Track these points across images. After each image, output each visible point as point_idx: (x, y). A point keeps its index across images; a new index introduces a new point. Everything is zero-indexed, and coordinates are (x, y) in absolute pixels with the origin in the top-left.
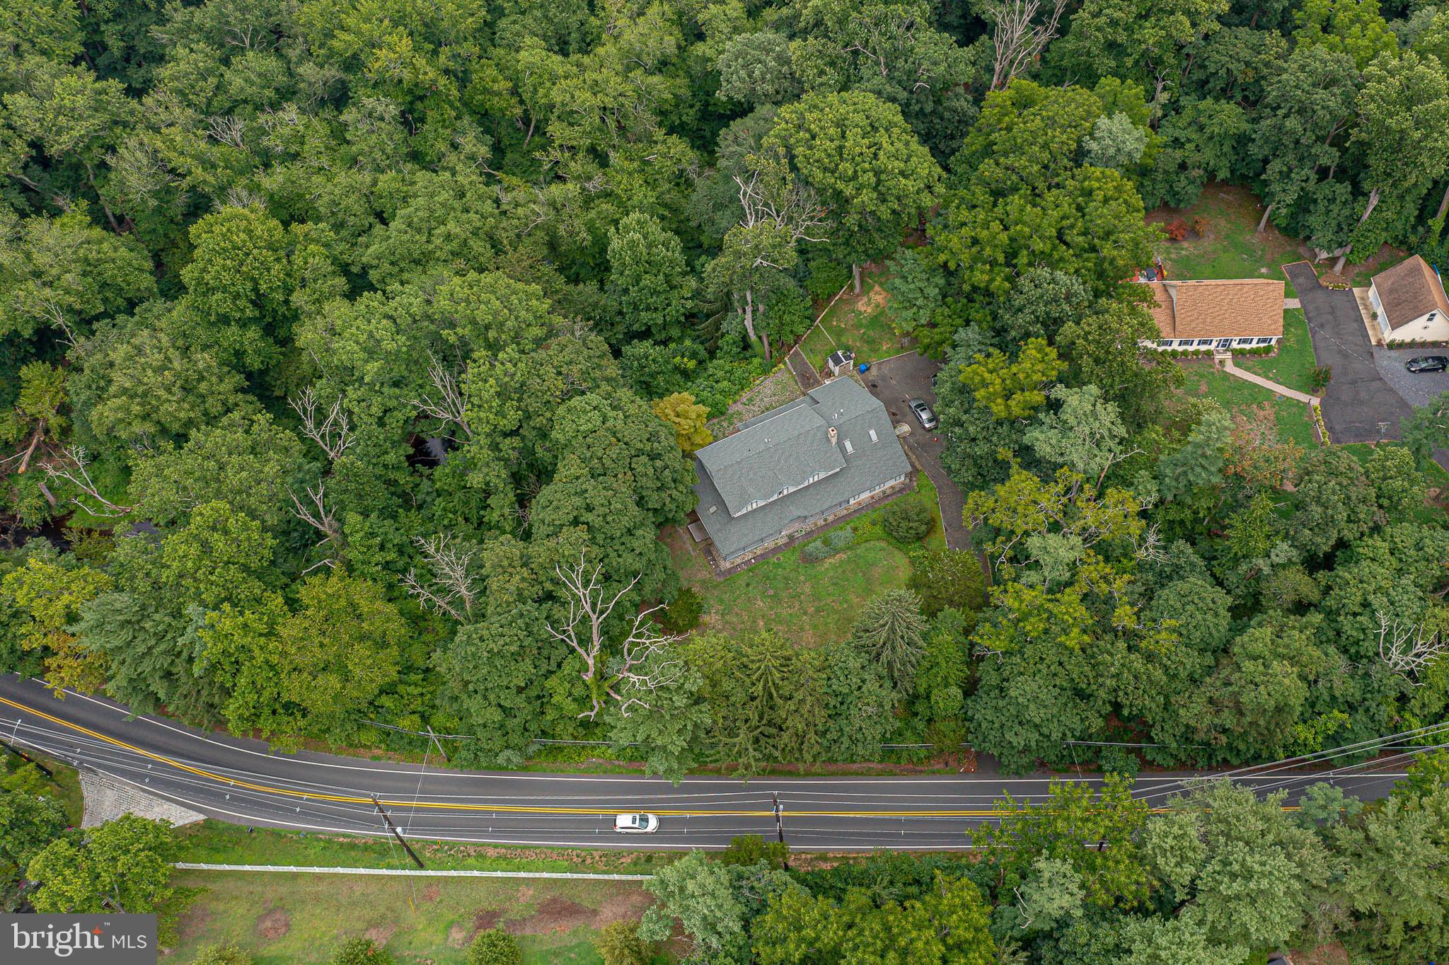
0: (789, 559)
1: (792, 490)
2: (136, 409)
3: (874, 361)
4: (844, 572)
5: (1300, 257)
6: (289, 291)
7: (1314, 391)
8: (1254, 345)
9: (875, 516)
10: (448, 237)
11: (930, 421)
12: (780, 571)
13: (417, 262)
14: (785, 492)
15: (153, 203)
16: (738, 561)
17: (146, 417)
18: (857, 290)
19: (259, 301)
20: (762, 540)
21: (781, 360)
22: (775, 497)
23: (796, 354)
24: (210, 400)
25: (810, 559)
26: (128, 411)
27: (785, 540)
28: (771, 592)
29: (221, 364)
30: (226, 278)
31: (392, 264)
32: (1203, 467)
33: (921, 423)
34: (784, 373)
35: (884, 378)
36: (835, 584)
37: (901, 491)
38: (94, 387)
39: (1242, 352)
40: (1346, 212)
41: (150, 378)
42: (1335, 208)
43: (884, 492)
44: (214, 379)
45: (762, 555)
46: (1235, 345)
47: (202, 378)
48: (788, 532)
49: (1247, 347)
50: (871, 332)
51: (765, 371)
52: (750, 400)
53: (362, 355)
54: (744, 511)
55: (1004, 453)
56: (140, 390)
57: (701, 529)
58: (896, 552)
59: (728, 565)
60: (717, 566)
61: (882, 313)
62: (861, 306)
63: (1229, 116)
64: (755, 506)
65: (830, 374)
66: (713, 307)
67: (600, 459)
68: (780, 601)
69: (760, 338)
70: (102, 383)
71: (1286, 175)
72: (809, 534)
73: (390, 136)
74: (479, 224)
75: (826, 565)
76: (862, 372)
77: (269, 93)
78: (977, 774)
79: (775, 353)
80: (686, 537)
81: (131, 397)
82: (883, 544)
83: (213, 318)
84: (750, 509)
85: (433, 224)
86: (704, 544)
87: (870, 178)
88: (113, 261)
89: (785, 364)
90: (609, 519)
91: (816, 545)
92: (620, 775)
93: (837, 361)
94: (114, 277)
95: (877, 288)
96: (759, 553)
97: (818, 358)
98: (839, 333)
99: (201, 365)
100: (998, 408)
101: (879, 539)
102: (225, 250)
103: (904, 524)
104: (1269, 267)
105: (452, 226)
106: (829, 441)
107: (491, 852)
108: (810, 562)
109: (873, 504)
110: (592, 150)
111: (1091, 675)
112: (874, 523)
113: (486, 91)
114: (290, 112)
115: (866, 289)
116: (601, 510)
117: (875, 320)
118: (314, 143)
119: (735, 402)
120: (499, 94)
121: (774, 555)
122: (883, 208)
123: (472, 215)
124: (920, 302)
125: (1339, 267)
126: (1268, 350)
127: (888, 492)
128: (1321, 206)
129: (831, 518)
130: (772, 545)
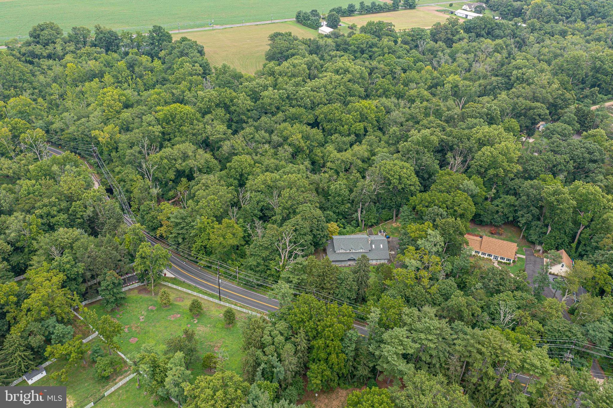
1: (354, 251)
3: (391, 237)
5: (530, 247)
8: (505, 261)
14: (352, 251)
15: (227, 155)
18: (394, 221)
19: (241, 175)
23: (371, 230)
35: (392, 241)
39: (501, 262)
46: (499, 259)
49: (503, 261)
50: (393, 231)
54: (339, 252)
57: (326, 255)
62: (393, 225)
63: (511, 199)
64: (342, 251)
65: (377, 234)
69: (362, 221)
73: (288, 155)
76: (387, 238)
77: (264, 141)
79: (365, 228)
80: (322, 257)
93: (380, 232)
98: (385, 229)
106: (368, 242)
107: (239, 305)
110: (336, 170)
113: (316, 155)
115: (397, 222)
116: (300, 226)
117: (396, 229)
118: (269, 153)
120: (319, 157)
122: (399, 186)
125: (541, 252)
126: (509, 264)
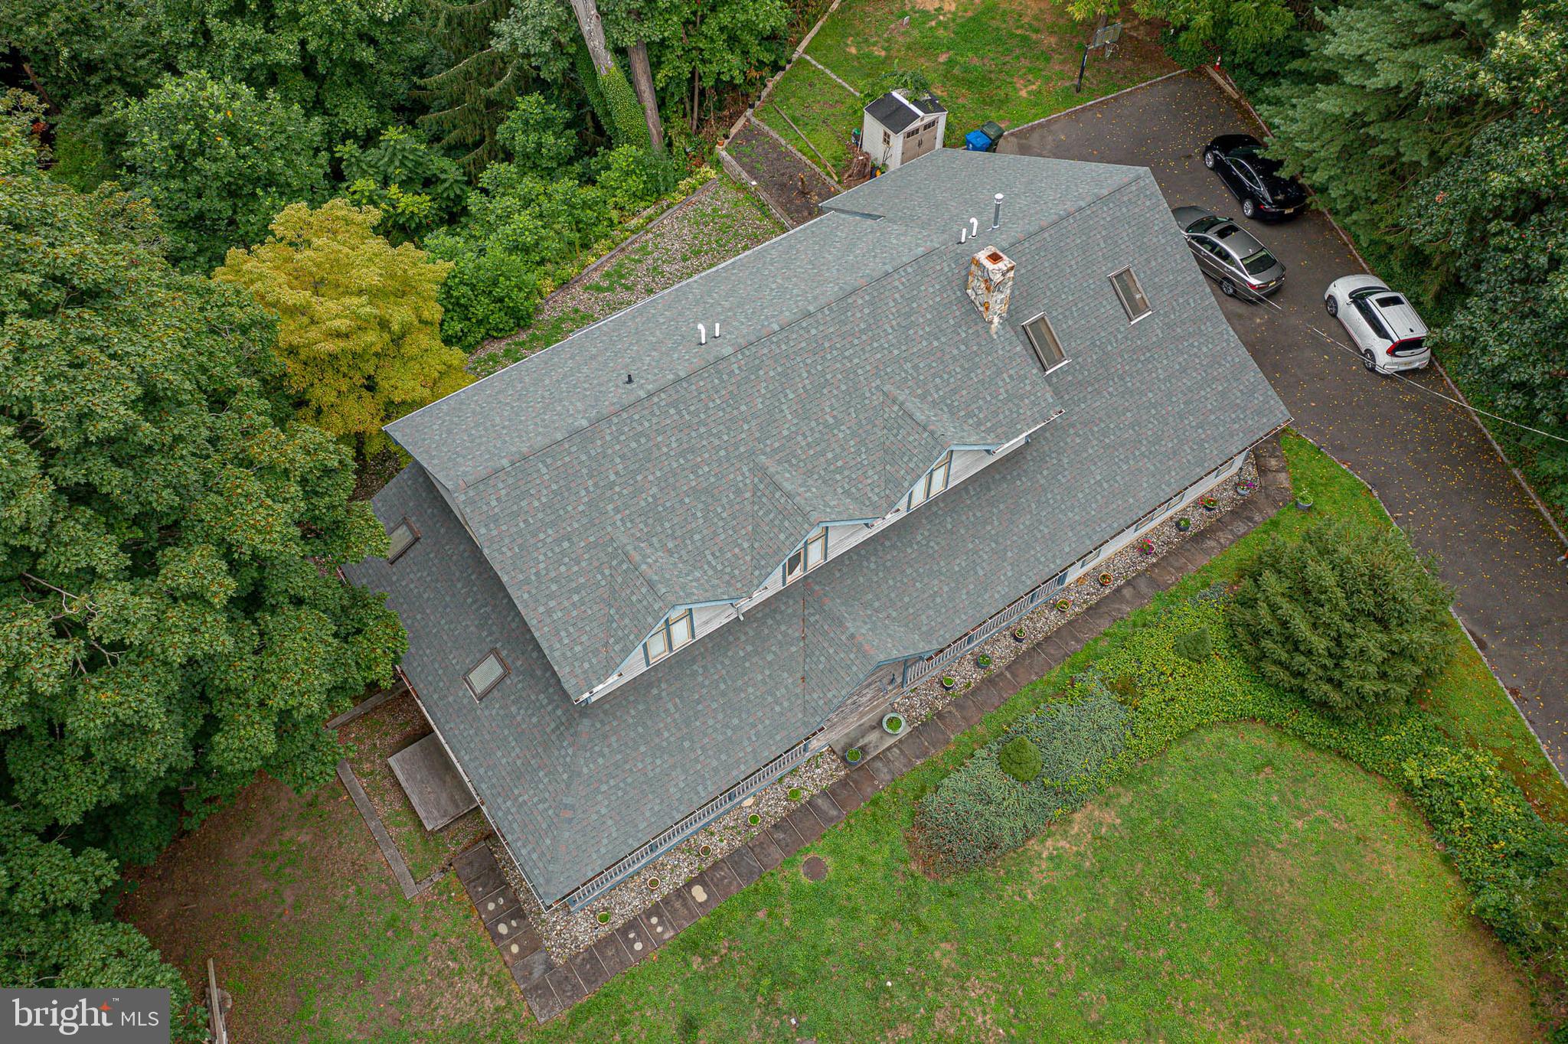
0: (863, 859)
1: (843, 541)
4: (1131, 897)
11: (1254, 268)
12: (832, 929)
14: (815, 557)
16: (631, 903)
20: (729, 793)
21: (704, 155)
22: (774, 584)
23: (749, 133)
27: (828, 773)
34: (718, 190)
37: (1242, 510)
43: (1180, 525)
45: (734, 858)
48: (836, 736)
51: (655, 190)
54: (634, 666)
57: (442, 766)
58: (1329, 767)
59: (583, 931)
60: (533, 945)
64: (681, 635)
72: (929, 731)
75: (1041, 872)
79: (680, 143)
80: (385, 807)
82: (1258, 740)
84: (658, 649)
86: (465, 836)
89: (718, 164)
91: (971, 783)
93: (894, 117)
96: (720, 847)
97: (824, 136)
101: (1238, 717)
103: (1370, 640)
106: (975, 313)
108: (963, 865)
109: (1154, 575)
112: (1193, 650)
119: (564, 284)
121: (790, 850)
127: (1198, 520)
129: (1002, 652)
130: (775, 807)
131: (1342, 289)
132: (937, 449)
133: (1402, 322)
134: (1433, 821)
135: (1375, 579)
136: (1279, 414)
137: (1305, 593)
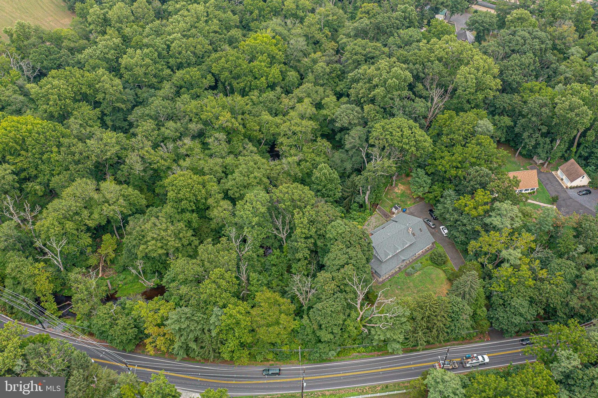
0: (402, 275)
1: (399, 250)
2: (159, 245)
3: (407, 208)
4: (422, 277)
5: (531, 164)
6: (206, 199)
7: (553, 204)
8: (529, 191)
9: (426, 257)
10: (255, 178)
11: (433, 225)
12: (400, 280)
13: (245, 187)
16: (384, 278)
17: (162, 247)
18: (394, 185)
19: (197, 203)
20: (391, 270)
21: (374, 211)
22: (395, 254)
23: (379, 208)
24: (184, 240)
25: (408, 274)
26: (156, 246)
27: (398, 269)
28: (399, 287)
29: (186, 226)
30: (188, 195)
31: (238, 188)
32: (546, 225)
33: (430, 226)
34: (377, 213)
35: (412, 213)
36: (421, 282)
37: (431, 249)
38: (138, 239)
40: (550, 147)
41: (163, 233)
42: (546, 146)
43: (426, 250)
44: (184, 232)
45: (392, 275)
46: (523, 192)
47: (180, 232)
48: (398, 266)
49: (527, 192)
50: (402, 199)
51: (371, 215)
52: (368, 224)
53: (251, 215)
54: (386, 259)
55: (478, 228)
56: (159, 238)
58: (437, 269)
59: (381, 280)
60: (378, 280)
61: (404, 192)
62: (396, 190)
64: (389, 257)
65: (393, 213)
66: (349, 194)
67: (349, 241)
68: (403, 290)
69: (370, 202)
70: (141, 237)
71: (530, 136)
72: (406, 266)
74: (265, 172)
75: (415, 276)
76: (404, 212)
78: (491, 341)
81: (156, 241)
82: (432, 267)
83: (179, 210)
85: (249, 174)
87: (413, 143)
88: (133, 195)
89: (377, 211)
90: (358, 261)
91: (409, 270)
92: (366, 358)
93: (396, 208)
94: (134, 201)
95: (399, 184)
96: (390, 274)
97: (388, 209)
98: (392, 200)
99: (179, 227)
100: (474, 213)
101: (430, 265)
102: (185, 186)
103: (440, 258)
104: (523, 167)
105: (256, 174)
106: (408, 232)
108: (409, 275)
109: (424, 254)
111: (538, 294)
112: (427, 260)
114: (187, 141)
115: (396, 185)
117: (403, 195)
121: (396, 274)
123: (261, 170)
124: (425, 185)
125: (546, 165)
126: (534, 192)
128: (541, 146)
129: (411, 260)
130: (394, 271)
131: (441, 227)
132: (407, 244)
133: (446, 231)
134: (445, 272)
135: (440, 254)
136: (434, 240)
137: (435, 255)
